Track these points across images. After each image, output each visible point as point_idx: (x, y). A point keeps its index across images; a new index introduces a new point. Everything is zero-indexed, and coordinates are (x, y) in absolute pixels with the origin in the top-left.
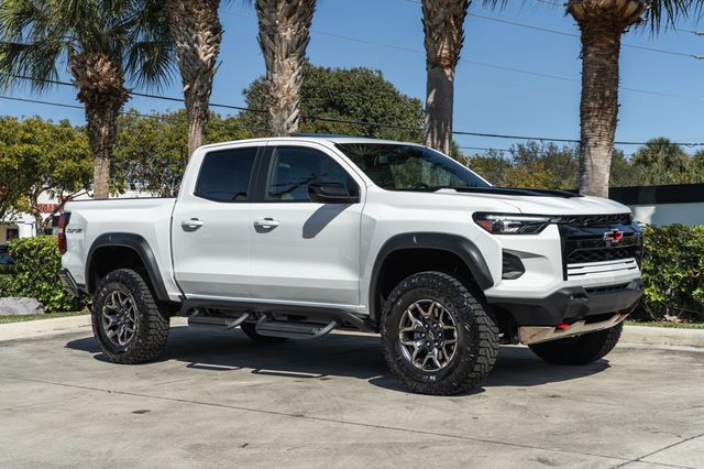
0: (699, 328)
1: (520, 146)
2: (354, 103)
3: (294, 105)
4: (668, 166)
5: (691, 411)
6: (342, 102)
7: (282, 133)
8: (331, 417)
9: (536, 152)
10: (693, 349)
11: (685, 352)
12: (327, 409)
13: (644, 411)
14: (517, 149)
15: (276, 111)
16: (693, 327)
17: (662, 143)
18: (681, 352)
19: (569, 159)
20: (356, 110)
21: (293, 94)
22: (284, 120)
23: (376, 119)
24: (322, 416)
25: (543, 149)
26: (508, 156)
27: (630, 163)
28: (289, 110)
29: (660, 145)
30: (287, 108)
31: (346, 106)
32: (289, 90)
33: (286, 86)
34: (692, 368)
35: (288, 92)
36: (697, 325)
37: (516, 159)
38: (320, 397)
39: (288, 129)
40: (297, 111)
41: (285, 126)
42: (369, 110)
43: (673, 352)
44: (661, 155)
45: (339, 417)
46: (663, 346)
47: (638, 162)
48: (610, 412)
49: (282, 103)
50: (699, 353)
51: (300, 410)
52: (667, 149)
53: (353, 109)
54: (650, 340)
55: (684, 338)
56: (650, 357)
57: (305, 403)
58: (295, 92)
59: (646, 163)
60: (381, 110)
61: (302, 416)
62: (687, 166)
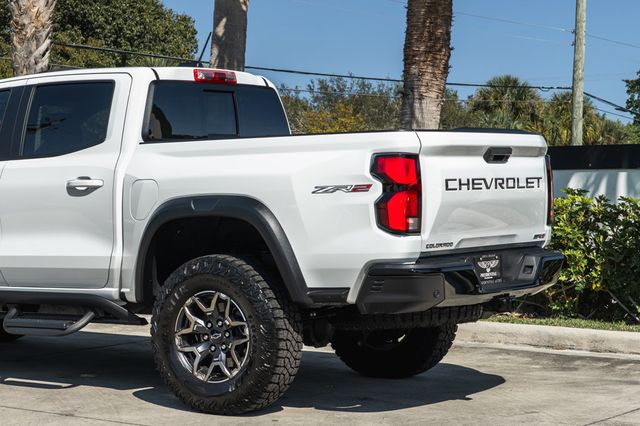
0: (541, 323)
1: (321, 82)
2: (102, 19)
3: (44, 34)
4: (516, 114)
5: (524, 417)
6: (84, 16)
7: (29, 69)
8: (107, 416)
9: (342, 90)
10: (532, 349)
11: (522, 351)
12: (101, 409)
13: (469, 417)
14: (317, 86)
15: (22, 41)
16: (534, 323)
17: (508, 84)
18: (516, 352)
19: (386, 102)
20: (104, 29)
21: (43, 20)
22: (31, 53)
23: (130, 40)
24: (96, 416)
25: (352, 88)
26: (305, 96)
27: (467, 108)
28: (38, 40)
29: (506, 87)
30: (36, 37)
31: (90, 23)
32: (38, 14)
33: (36, 9)
34: (530, 370)
35: (37, 17)
36: (538, 321)
37: (316, 99)
38: (89, 394)
39: (36, 64)
40: (48, 41)
41: (33, 61)
42: (121, 29)
43: (508, 352)
44: (507, 99)
45: (116, 417)
46: (496, 345)
47: (477, 107)
48: (431, 417)
49: (30, 31)
50: (538, 354)
51: (69, 409)
52: (515, 91)
53: (100, 27)
54: (480, 337)
55: (521, 335)
56: (480, 357)
57: (74, 402)
58: (45, 17)
59: (488, 109)
60: (137, 30)
61: (72, 415)
62: (541, 113)
